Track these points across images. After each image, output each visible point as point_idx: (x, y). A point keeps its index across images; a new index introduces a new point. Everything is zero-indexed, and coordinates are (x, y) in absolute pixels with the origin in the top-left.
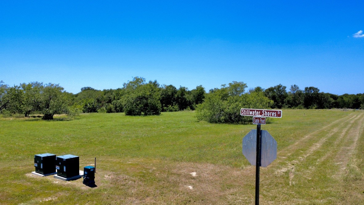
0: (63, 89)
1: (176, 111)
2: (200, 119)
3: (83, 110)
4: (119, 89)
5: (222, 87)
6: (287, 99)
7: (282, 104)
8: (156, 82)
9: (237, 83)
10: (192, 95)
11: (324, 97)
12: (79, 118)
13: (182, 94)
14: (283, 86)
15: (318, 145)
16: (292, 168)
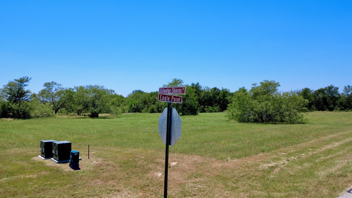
0: (114, 91)
1: (215, 112)
2: (230, 119)
3: (128, 110)
5: (253, 86)
6: (340, 100)
7: (333, 106)
8: (198, 84)
9: (268, 82)
12: (121, 116)
13: (224, 96)
14: (334, 87)
15: (337, 144)
16: (284, 164)
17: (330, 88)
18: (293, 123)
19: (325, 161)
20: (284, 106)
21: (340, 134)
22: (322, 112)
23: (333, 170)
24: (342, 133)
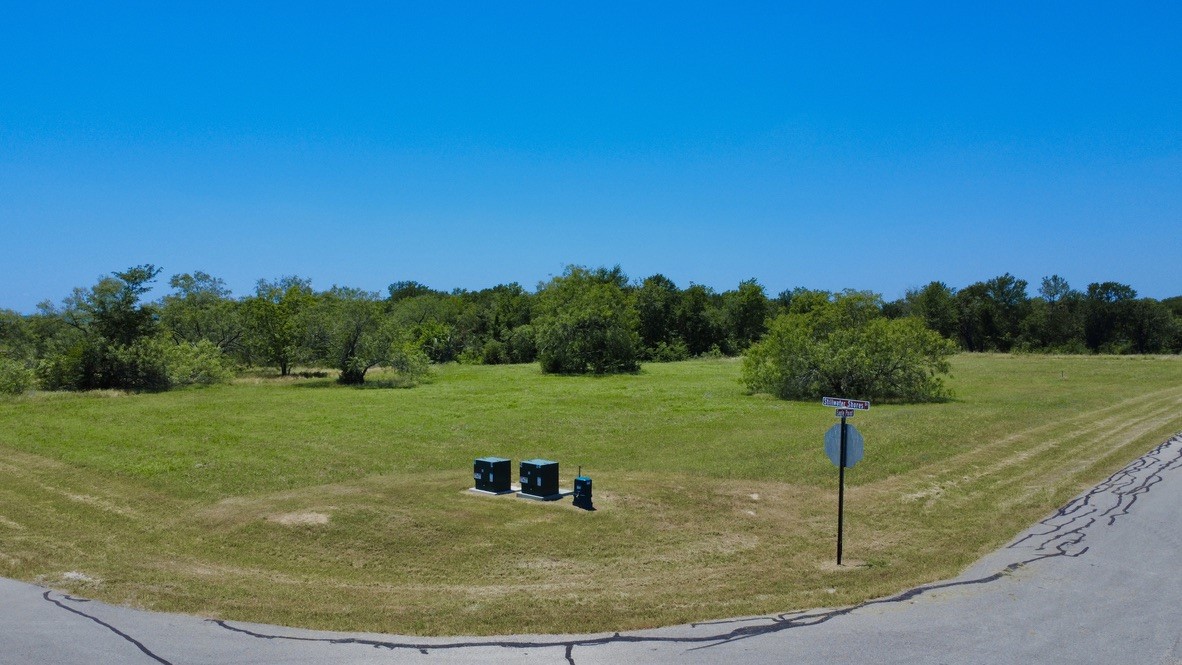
1: (679, 359)
2: (754, 387)
4: (500, 286)
6: (1030, 319)
7: (1011, 336)
8: (617, 271)
10: (725, 310)
11: (1151, 317)
13: (697, 308)
14: (1015, 280)
15: (1024, 456)
16: (938, 493)
17: (1004, 282)
18: (918, 401)
19: (1005, 487)
20: (895, 358)
21: (1029, 431)
22: (980, 354)
23: (1020, 500)
24: (1033, 430)
